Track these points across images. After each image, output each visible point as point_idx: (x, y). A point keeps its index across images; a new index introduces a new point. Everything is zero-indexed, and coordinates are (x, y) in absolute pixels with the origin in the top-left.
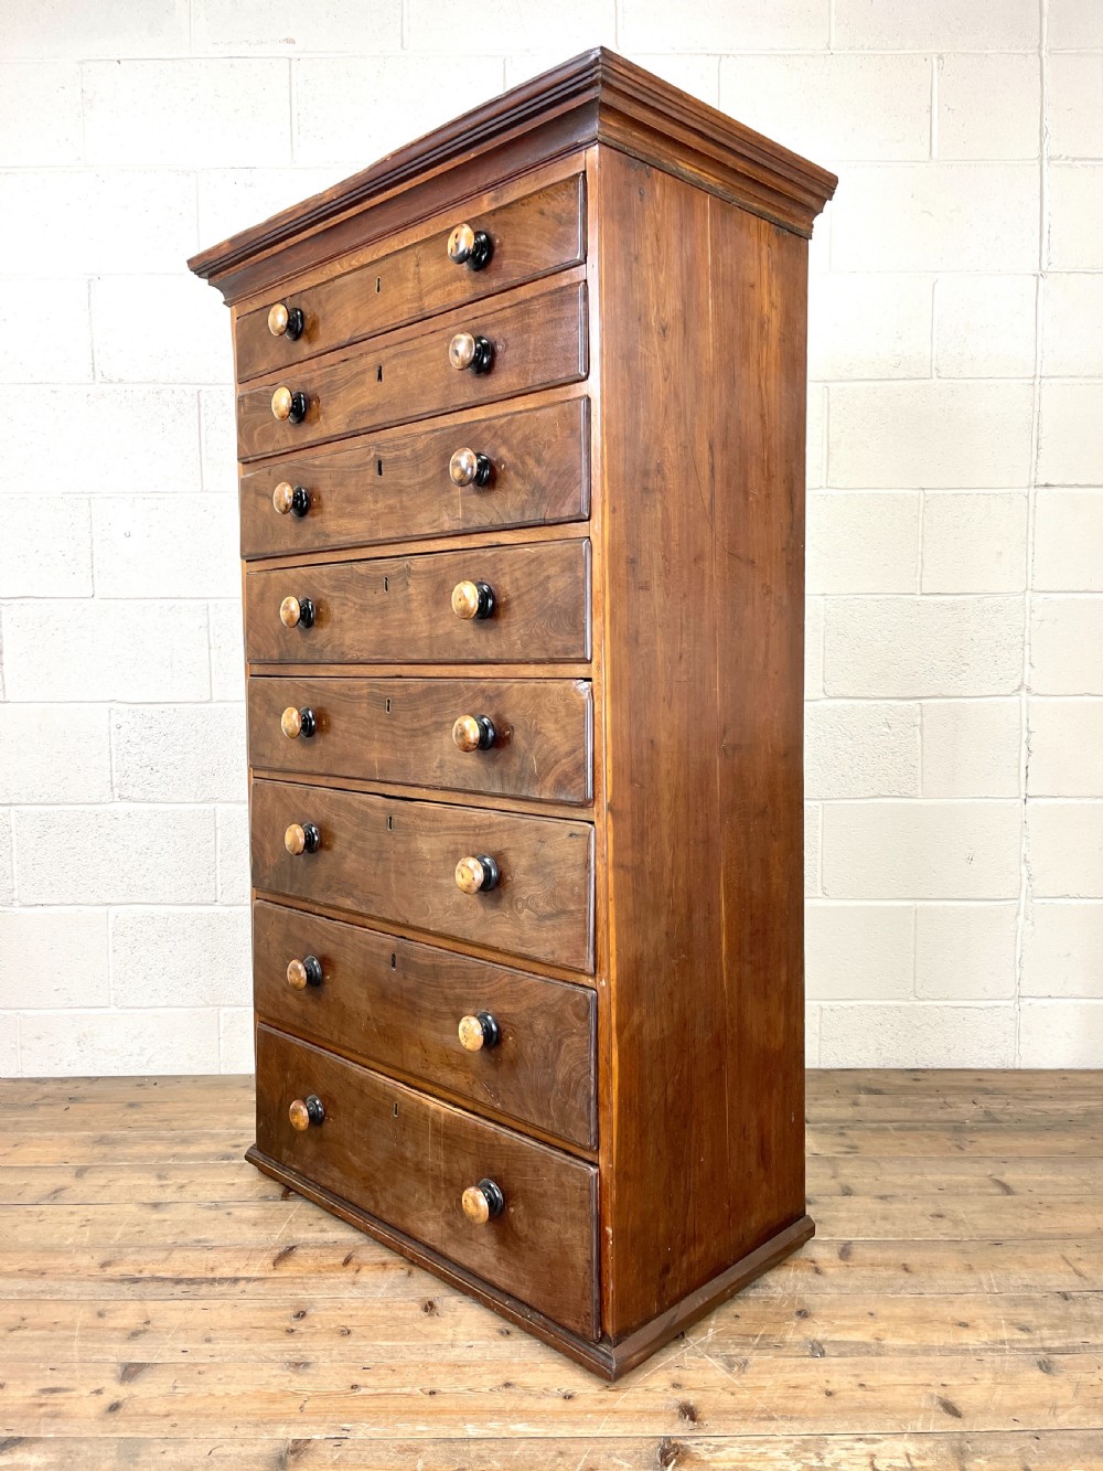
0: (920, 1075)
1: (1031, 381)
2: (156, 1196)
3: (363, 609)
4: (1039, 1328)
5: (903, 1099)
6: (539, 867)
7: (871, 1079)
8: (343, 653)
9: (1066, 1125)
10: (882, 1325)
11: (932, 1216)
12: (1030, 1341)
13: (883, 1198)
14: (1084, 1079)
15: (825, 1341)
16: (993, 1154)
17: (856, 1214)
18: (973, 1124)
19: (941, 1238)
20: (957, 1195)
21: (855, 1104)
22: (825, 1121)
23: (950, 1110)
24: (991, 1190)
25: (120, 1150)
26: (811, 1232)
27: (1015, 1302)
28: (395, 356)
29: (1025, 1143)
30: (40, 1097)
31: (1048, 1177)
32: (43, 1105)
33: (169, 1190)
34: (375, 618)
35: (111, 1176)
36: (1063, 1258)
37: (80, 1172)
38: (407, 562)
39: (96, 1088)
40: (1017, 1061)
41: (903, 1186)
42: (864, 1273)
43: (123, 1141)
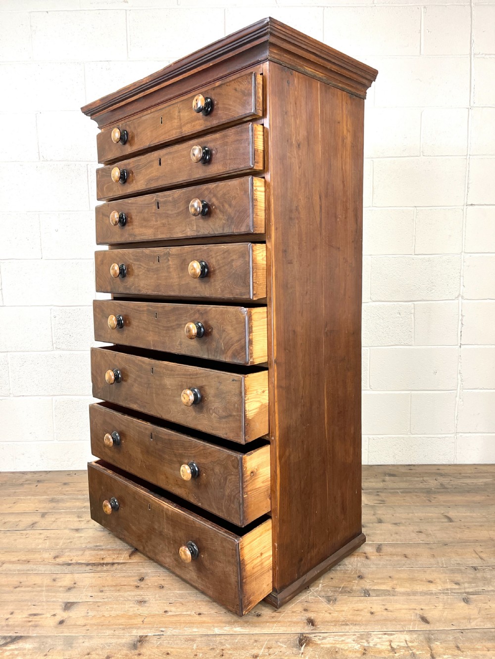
0: (412, 468)
1: (466, 157)
2: (76, 525)
3: (148, 270)
4: (464, 583)
5: (405, 479)
6: (219, 394)
7: (390, 469)
8: (139, 290)
9: (475, 490)
10: (395, 582)
11: (417, 532)
12: (459, 589)
13: (396, 524)
14: (484, 468)
15: (370, 589)
16: (444, 504)
17: (384, 532)
18: (436, 490)
19: (421, 542)
20: (428, 522)
21: (384, 481)
22: (370, 489)
23: (425, 483)
24: (443, 520)
25: (61, 505)
26: (364, 540)
27: (453, 571)
28: (166, 154)
29: (458, 498)
30: (25, 480)
31: (468, 514)
32: (26, 484)
33: (83, 523)
34: (154, 275)
35: (57, 516)
36: (475, 552)
37: (43, 515)
38: (168, 250)
39: (49, 476)
40: (455, 461)
41: (405, 519)
42: (387, 558)
43: (62, 500)
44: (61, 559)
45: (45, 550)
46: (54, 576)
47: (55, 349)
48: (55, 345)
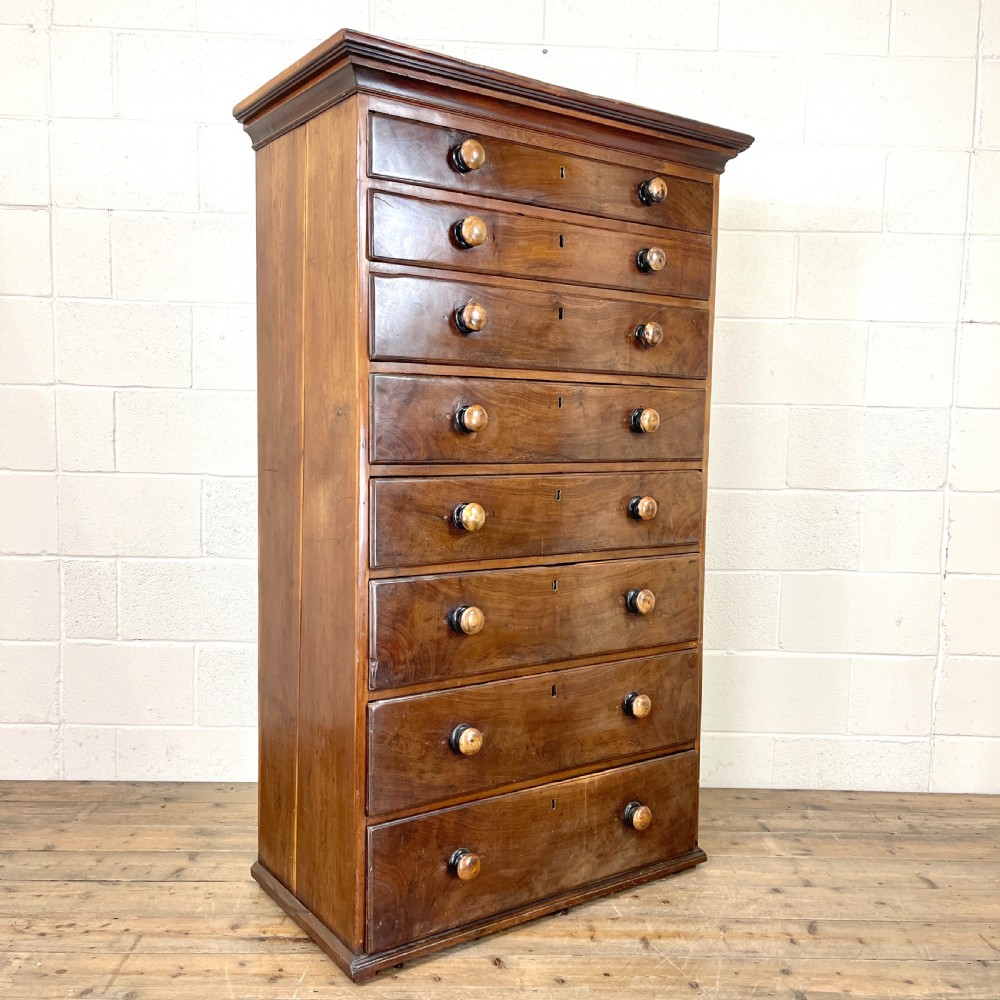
0: (853, 796)
1: (962, 237)
4: (967, 985)
5: (842, 814)
7: (814, 798)
9: (975, 837)
10: (847, 981)
11: (876, 903)
12: (961, 995)
13: (836, 889)
14: (986, 801)
15: (805, 991)
16: (918, 858)
17: (816, 901)
18: (901, 835)
19: (885, 919)
20: (893, 888)
21: (805, 817)
22: (782, 830)
23: (881, 823)
24: (920, 885)
25: (219, 840)
27: (946, 967)
29: (943, 849)
30: (139, 797)
31: (963, 876)
35: (218, 860)
36: (981, 936)
37: (192, 857)
39: (183, 790)
40: (931, 787)
41: (851, 881)
42: (829, 943)
43: (219, 833)
44: (246, 930)
45: (215, 915)
46: (241, 958)
47: (204, 554)
48: (205, 547)
